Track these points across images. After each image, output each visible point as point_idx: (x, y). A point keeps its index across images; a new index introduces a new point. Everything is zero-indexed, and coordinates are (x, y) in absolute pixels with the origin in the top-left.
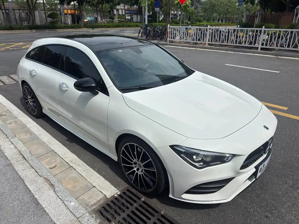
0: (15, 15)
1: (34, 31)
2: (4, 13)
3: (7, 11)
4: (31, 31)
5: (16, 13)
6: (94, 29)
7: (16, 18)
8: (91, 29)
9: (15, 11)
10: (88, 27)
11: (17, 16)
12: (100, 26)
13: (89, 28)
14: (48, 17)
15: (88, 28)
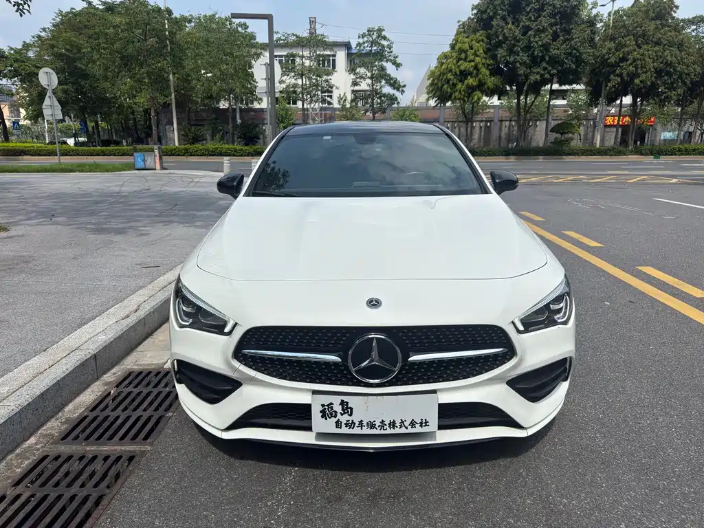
0: (500, 129)
1: (512, 158)
2: (483, 129)
3: (489, 124)
4: (507, 159)
5: (504, 126)
6: (659, 158)
7: (500, 137)
8: (653, 157)
9: (504, 122)
10: (644, 152)
11: (505, 130)
12: (679, 151)
13: (647, 154)
14: (552, 131)
15: (643, 155)
